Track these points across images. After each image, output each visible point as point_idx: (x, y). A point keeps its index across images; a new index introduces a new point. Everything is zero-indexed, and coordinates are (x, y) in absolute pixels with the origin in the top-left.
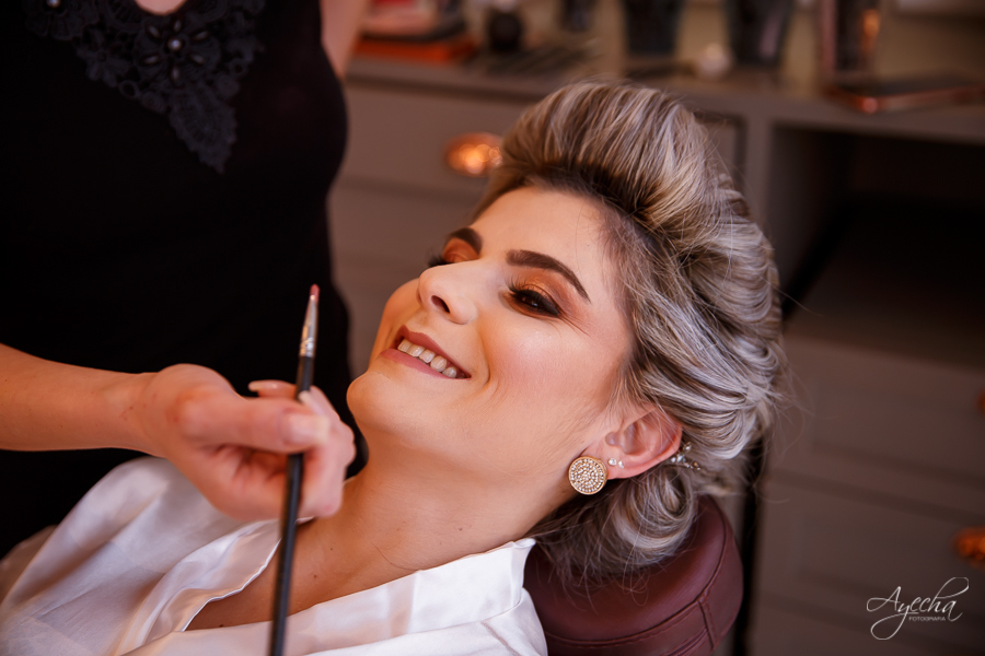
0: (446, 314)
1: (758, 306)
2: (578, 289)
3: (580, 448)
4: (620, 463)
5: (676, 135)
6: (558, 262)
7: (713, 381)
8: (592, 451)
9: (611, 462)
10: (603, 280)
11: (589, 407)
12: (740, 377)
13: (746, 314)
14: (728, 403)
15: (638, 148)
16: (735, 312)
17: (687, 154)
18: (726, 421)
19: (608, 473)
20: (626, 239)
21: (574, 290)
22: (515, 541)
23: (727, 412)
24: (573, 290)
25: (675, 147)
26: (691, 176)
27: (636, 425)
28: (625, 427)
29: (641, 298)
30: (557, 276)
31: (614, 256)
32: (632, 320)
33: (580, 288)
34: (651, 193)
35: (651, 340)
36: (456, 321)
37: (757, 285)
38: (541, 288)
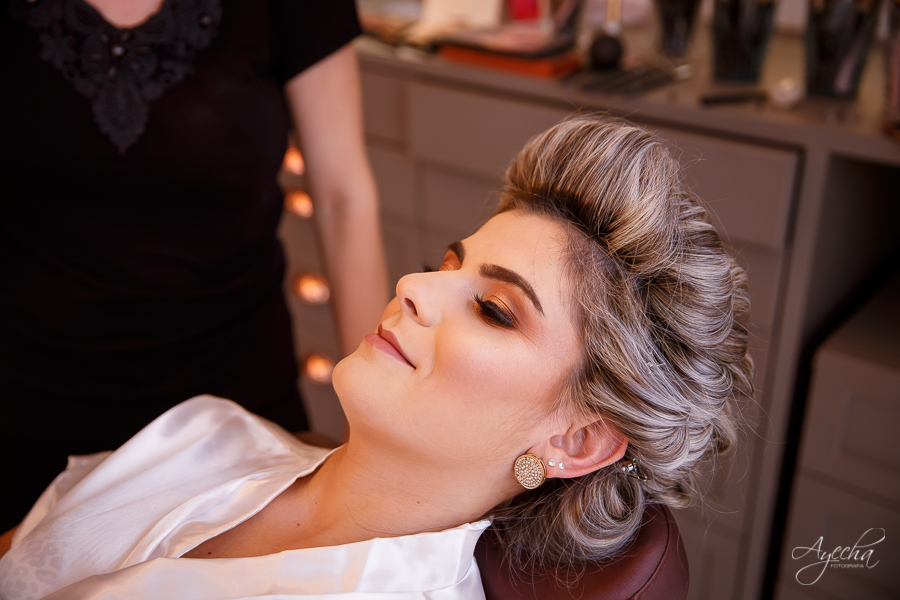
0: (415, 317)
1: (715, 332)
2: (534, 303)
3: (527, 446)
4: (561, 465)
5: (643, 168)
6: (520, 278)
7: (654, 399)
8: (536, 451)
9: (551, 464)
10: (560, 297)
11: (534, 411)
12: (681, 397)
13: (701, 338)
14: (668, 420)
15: (606, 180)
16: (689, 335)
17: (651, 186)
18: (662, 435)
19: (546, 472)
20: (585, 261)
21: (531, 304)
22: (470, 523)
23: (664, 428)
24: (528, 303)
25: (640, 180)
26: (652, 206)
27: (585, 431)
28: (573, 432)
29: (594, 315)
30: (518, 290)
31: (571, 276)
32: (584, 334)
33: (536, 303)
34: (613, 220)
35: (599, 354)
36: (422, 323)
37: (715, 312)
38: (502, 301)
